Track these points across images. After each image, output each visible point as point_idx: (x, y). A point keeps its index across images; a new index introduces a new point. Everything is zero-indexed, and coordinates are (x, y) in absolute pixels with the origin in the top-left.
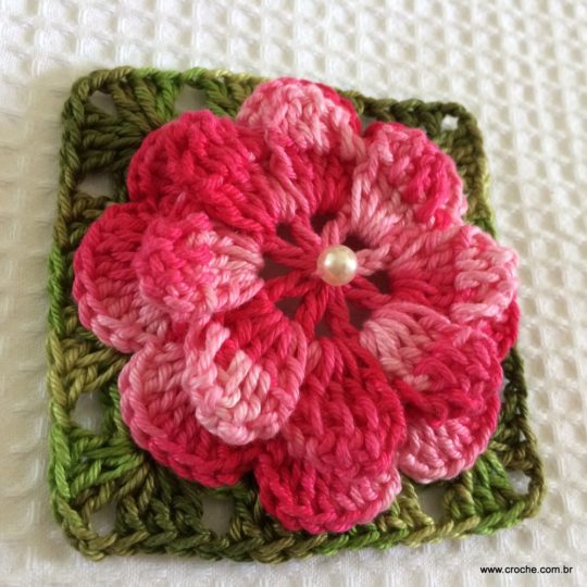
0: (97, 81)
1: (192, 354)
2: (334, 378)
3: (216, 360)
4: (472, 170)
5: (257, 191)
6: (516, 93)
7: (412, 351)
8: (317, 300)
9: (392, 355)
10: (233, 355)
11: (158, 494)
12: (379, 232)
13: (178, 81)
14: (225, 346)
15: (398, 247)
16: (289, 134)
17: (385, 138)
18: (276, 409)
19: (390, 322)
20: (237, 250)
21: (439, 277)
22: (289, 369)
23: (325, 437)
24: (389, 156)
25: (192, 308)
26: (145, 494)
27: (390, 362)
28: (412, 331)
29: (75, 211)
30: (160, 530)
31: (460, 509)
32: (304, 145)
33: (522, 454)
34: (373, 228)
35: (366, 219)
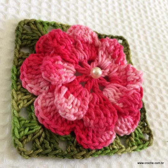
0: (26, 22)
1: (57, 95)
2: (97, 104)
3: (64, 96)
4: (127, 53)
5: (74, 52)
6: (136, 36)
7: (118, 97)
8: (90, 83)
9: (112, 98)
10: (69, 95)
11: (45, 138)
12: (106, 66)
13: (48, 24)
14: (66, 93)
15: (112, 69)
16: (82, 37)
17: (107, 40)
18: (82, 110)
19: (111, 89)
20: (68, 67)
21: (123, 78)
22: (85, 100)
23: (96, 119)
24: (108, 45)
25: (58, 80)
26: (42, 138)
27: (112, 100)
28: (117, 91)
29: (20, 56)
30: (46, 149)
31: (131, 144)
32: (86, 41)
33: (146, 129)
34: (105, 64)
35: (103, 62)
